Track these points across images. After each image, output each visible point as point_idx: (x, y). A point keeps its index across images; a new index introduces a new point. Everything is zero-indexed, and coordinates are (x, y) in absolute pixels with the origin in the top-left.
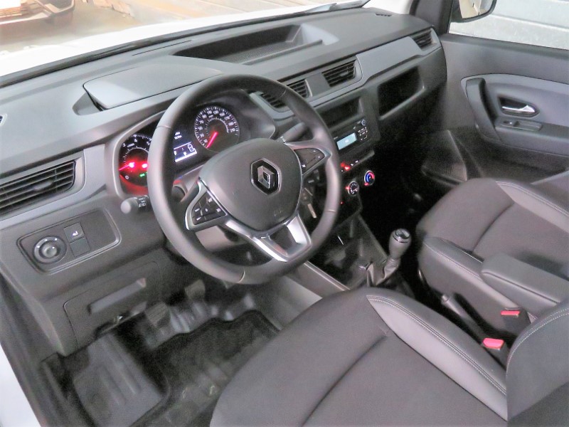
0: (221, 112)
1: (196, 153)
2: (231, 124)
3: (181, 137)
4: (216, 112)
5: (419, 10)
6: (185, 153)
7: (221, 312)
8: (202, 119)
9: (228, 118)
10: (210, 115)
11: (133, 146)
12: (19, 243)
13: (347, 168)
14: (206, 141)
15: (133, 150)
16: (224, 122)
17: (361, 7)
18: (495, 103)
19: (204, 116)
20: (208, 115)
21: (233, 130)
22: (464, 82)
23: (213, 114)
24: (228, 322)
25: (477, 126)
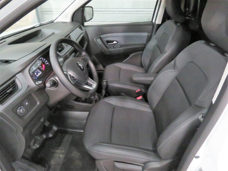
0: (42, 58)
1: (41, 73)
5: (74, 20)
6: (38, 73)
7: (47, 135)
9: (44, 60)
14: (42, 68)
17: (53, 22)
18: (106, 43)
22: (95, 39)
24: (51, 137)
25: (103, 51)
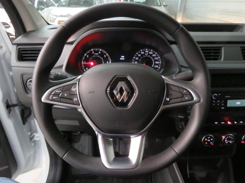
0: (154, 54)
2: (157, 63)
3: (124, 59)
4: (151, 53)
8: (140, 53)
9: (157, 58)
10: (147, 53)
11: (97, 55)
12: (22, 76)
13: (229, 123)
15: (96, 57)
16: (153, 60)
19: (142, 53)
20: (145, 53)
21: (157, 66)
23: (148, 53)
